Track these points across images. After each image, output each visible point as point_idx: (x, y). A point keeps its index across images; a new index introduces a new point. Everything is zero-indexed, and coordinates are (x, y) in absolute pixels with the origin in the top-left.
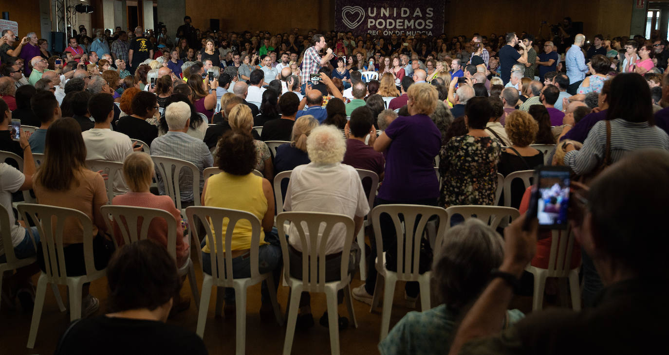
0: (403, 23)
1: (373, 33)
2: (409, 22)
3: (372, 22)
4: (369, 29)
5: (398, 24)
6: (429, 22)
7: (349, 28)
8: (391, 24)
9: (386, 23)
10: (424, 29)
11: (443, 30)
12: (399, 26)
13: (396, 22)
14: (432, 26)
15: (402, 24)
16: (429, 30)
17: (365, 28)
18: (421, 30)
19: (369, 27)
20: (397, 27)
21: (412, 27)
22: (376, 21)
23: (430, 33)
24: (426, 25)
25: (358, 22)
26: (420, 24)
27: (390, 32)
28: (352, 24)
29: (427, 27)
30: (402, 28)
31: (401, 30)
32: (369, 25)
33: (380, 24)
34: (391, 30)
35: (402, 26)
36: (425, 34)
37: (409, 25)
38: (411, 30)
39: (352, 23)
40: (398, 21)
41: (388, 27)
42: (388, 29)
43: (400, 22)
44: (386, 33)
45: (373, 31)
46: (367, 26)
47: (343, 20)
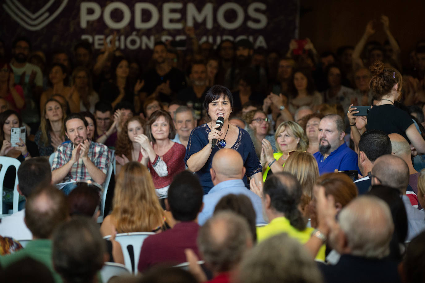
0: (183, 12)
1: (97, 42)
2: (200, 9)
3: (91, 12)
4: (84, 32)
5: (167, 16)
6: (257, 10)
7: (25, 29)
8: (146, 16)
9: (133, 12)
10: (244, 29)
11: (297, 31)
12: (171, 21)
13: (160, 11)
14: (264, 20)
15: (177, 16)
16: (256, 33)
17: (72, 29)
18: (234, 33)
19: (84, 25)
20: (167, 25)
21: (210, 25)
22: (103, 6)
23: (261, 42)
24: (247, 18)
26: (231, 16)
27: (145, 39)
28: (35, 16)
29: (251, 24)
30: (179, 26)
31: (177, 32)
32: (84, 19)
33: (117, 15)
34: (148, 33)
35: (178, 21)
36: (245, 44)
37: (200, 19)
38: (207, 32)
39: (34, 12)
40: (167, 7)
41: (139, 24)
42: (138, 31)
43: (173, 11)
44: (133, 42)
45: (97, 37)
46: (79, 23)
47: (5, 6)
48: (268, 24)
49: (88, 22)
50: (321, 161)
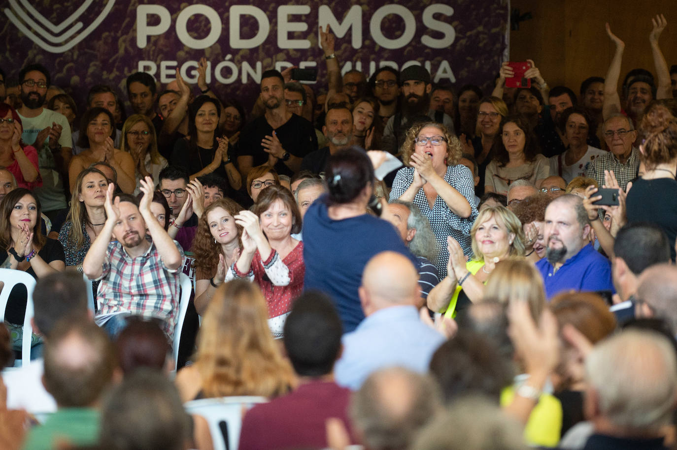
0: (312, 20)
1: (164, 72)
2: (340, 16)
3: (154, 20)
4: (141, 55)
5: (284, 27)
6: (437, 17)
7: (44, 52)
8: (249, 27)
9: (225, 22)
10: (416, 49)
11: (507, 52)
12: (291, 36)
13: (273, 18)
14: (450, 32)
15: (302, 27)
16: (436, 55)
17: (121, 51)
18: (398, 55)
19: (142, 43)
20: (283, 43)
21: (357, 43)
22: (174, 12)
23: (445, 70)
24: (421, 30)
25: (86, 19)
26: (393, 27)
27: (245, 66)
28: (57, 29)
29: (428, 41)
30: (305, 44)
31: (303, 54)
32: (143, 33)
33: (198, 27)
34: (252, 56)
35: (303, 36)
37: (340, 31)
38: (352, 54)
39: (57, 24)
40: (284, 11)
41: (235, 42)
42: (235, 52)
43: (294, 18)
44: (227, 72)
45: (164, 64)
46: (134, 40)
47: (7, 12)
48: (457, 39)
49: (149, 38)
50: (550, 275)
